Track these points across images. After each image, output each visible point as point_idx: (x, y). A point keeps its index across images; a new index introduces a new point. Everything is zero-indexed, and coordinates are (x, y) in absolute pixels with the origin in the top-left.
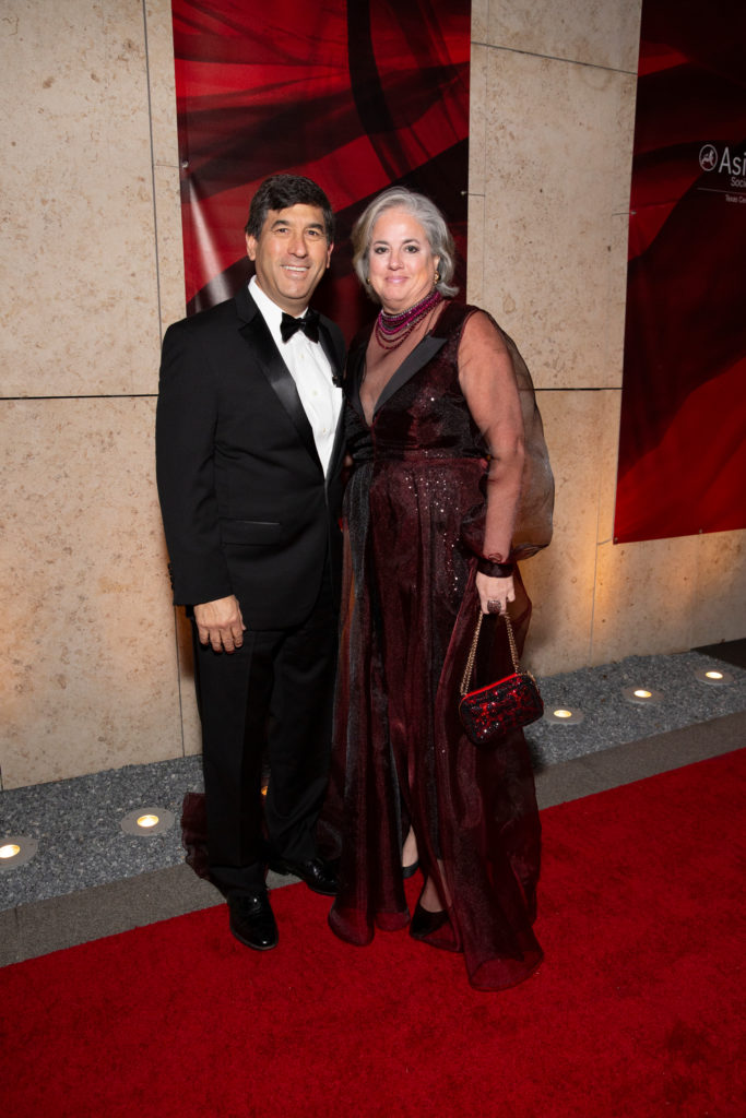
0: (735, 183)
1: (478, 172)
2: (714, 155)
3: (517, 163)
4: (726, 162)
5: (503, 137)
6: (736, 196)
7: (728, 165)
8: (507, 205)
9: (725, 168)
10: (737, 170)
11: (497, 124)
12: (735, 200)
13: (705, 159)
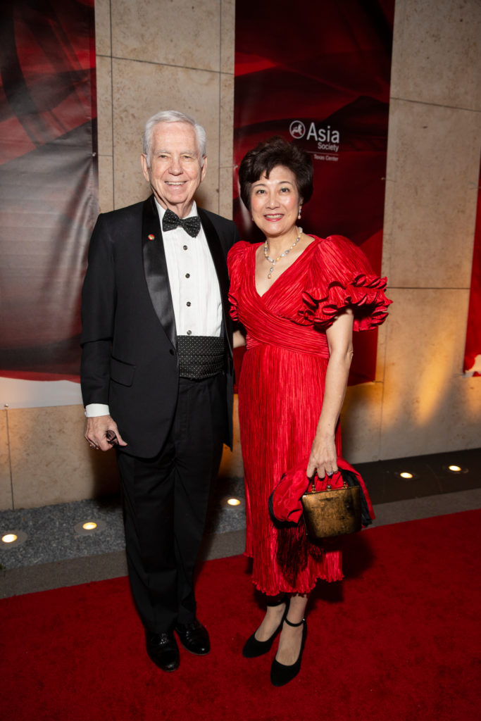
0: (321, 147)
1: (107, 140)
2: (302, 128)
3: (139, 134)
4: (312, 132)
5: (126, 117)
6: (322, 155)
7: (315, 134)
8: (132, 162)
9: (312, 137)
10: (322, 138)
11: (121, 109)
12: (322, 158)
13: (295, 131)
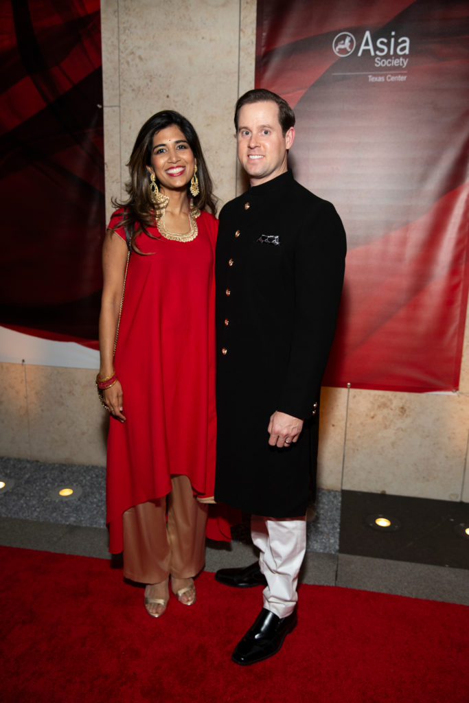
0: (379, 63)
1: (113, 89)
2: (351, 41)
3: (146, 78)
4: (367, 44)
5: (133, 60)
6: (381, 75)
7: (371, 47)
9: (366, 52)
10: (382, 50)
11: (127, 52)
12: (381, 79)
13: (340, 46)
